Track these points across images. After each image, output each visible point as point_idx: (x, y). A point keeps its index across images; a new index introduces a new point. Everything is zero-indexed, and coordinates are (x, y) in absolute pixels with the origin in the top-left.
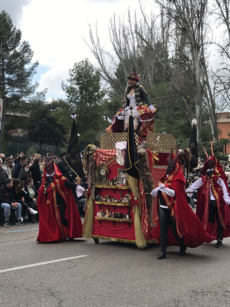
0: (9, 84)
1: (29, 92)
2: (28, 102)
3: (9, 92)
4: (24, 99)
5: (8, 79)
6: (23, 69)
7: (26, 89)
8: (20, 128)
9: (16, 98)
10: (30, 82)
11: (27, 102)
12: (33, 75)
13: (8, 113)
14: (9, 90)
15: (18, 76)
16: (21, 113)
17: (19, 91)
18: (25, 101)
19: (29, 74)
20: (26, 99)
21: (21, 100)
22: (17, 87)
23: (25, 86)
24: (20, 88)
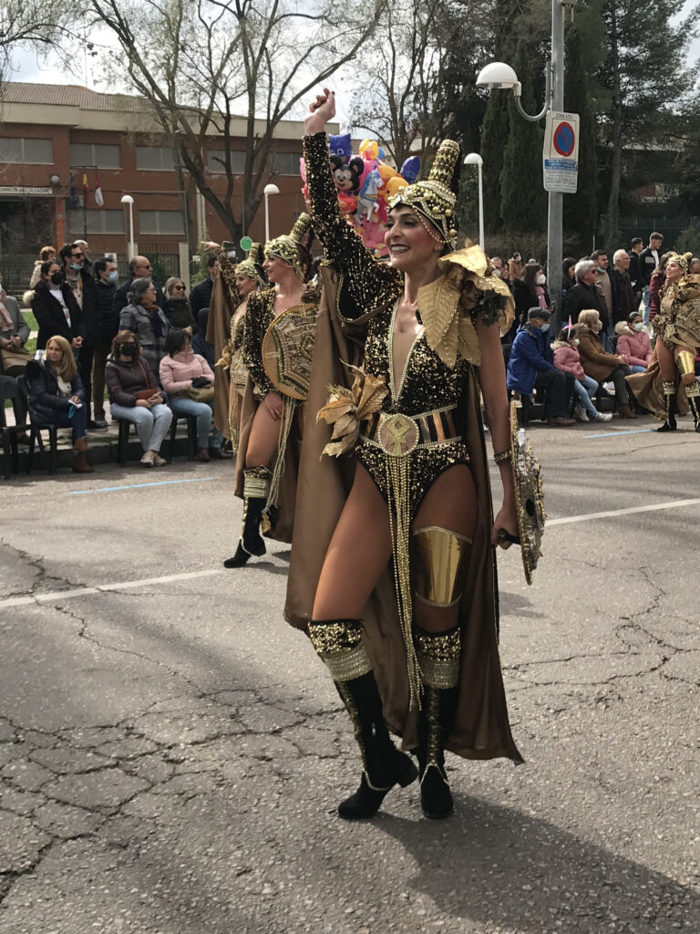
0: (629, 72)
1: (680, 87)
2: (680, 113)
3: (630, 91)
4: (668, 106)
5: (628, 59)
6: (666, 29)
7: (672, 80)
8: (659, 181)
9: (647, 105)
10: (682, 60)
11: (675, 113)
12: (689, 41)
13: (627, 147)
14: (631, 87)
15: (652, 47)
16: (660, 142)
17: (654, 88)
18: (671, 111)
19: (680, 40)
20: (673, 107)
21: (660, 109)
22: (650, 76)
23: (670, 72)
24: (658, 79)
